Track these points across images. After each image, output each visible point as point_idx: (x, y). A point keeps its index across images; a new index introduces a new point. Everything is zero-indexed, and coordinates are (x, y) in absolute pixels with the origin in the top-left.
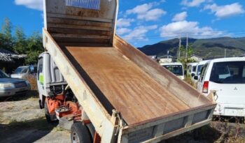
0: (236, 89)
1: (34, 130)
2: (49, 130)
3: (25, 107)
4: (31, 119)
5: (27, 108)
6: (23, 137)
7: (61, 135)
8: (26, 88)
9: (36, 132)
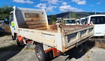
0: (99, 26)
1: (11, 51)
2: (20, 50)
3: (3, 40)
4: (7, 46)
5: (4, 41)
6: (4, 55)
7: (28, 52)
8: (2, 31)
9: (12, 52)
